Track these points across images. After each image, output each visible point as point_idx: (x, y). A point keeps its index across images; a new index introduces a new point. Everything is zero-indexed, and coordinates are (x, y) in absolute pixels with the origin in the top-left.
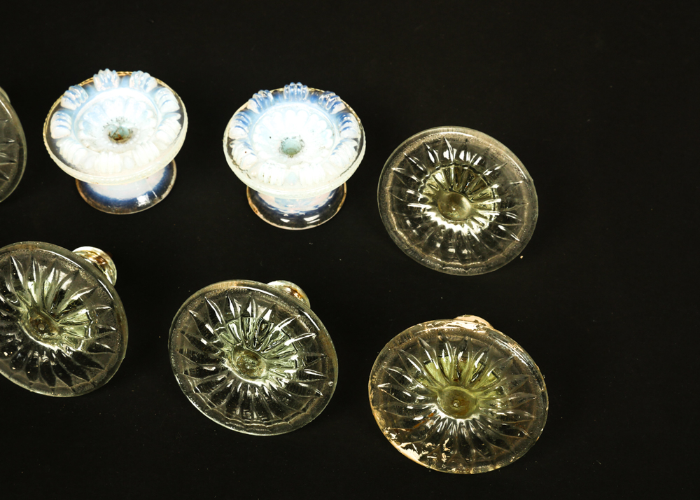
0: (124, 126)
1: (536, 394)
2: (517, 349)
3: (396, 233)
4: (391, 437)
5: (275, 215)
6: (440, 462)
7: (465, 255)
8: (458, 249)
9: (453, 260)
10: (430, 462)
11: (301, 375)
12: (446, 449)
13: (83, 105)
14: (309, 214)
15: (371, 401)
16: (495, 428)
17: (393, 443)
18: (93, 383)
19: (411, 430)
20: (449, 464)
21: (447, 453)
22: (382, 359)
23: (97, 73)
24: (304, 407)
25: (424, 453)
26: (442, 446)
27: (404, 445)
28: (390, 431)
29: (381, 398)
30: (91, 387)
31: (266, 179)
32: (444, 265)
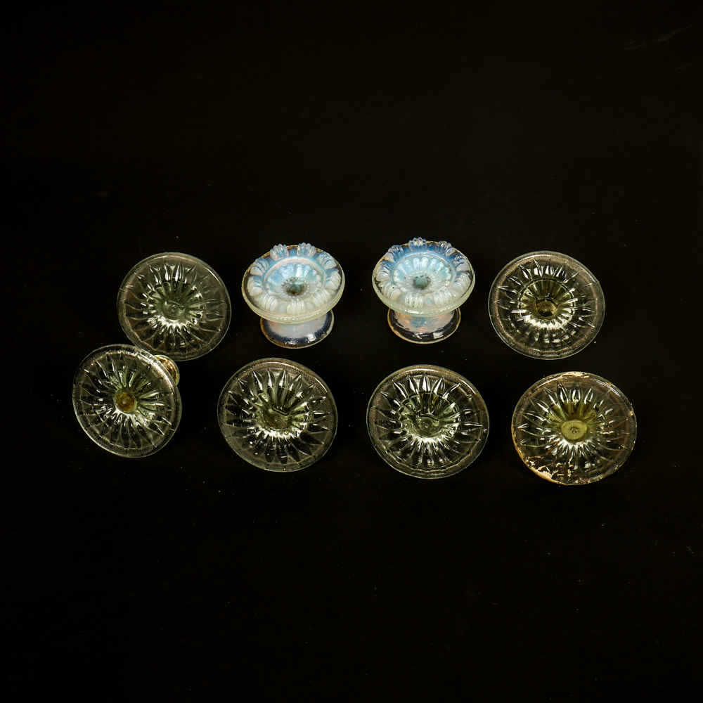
0: (296, 283)
1: (628, 416)
2: (612, 386)
3: (504, 334)
4: (530, 464)
6: (566, 477)
7: (556, 344)
8: (551, 339)
9: (548, 349)
10: (559, 478)
11: (462, 427)
12: (571, 466)
13: (266, 271)
14: (438, 331)
15: (514, 439)
16: (603, 444)
17: (533, 469)
18: (314, 457)
19: (545, 456)
20: (573, 478)
21: (571, 469)
22: (520, 407)
23: (272, 248)
24: (467, 451)
25: (554, 472)
26: (567, 464)
27: (540, 468)
28: (530, 460)
29: (521, 436)
30: (313, 460)
31: (411, 304)
32: (542, 354)
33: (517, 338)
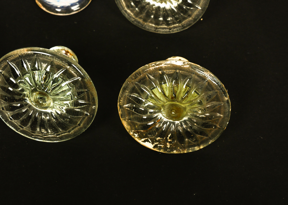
1: (223, 101)
2: (210, 75)
3: (126, 11)
4: (134, 136)
5: (52, 8)
6: (165, 148)
7: (169, 21)
8: (165, 17)
9: (161, 25)
10: (160, 148)
12: (169, 140)
14: (73, 5)
15: (120, 115)
16: (198, 125)
17: (137, 139)
19: (147, 131)
20: (172, 149)
21: (170, 142)
22: (125, 89)
24: (78, 123)
25: (156, 144)
26: (166, 139)
27: (143, 140)
28: (134, 133)
29: (126, 113)
32: (157, 28)
33: (137, 14)
